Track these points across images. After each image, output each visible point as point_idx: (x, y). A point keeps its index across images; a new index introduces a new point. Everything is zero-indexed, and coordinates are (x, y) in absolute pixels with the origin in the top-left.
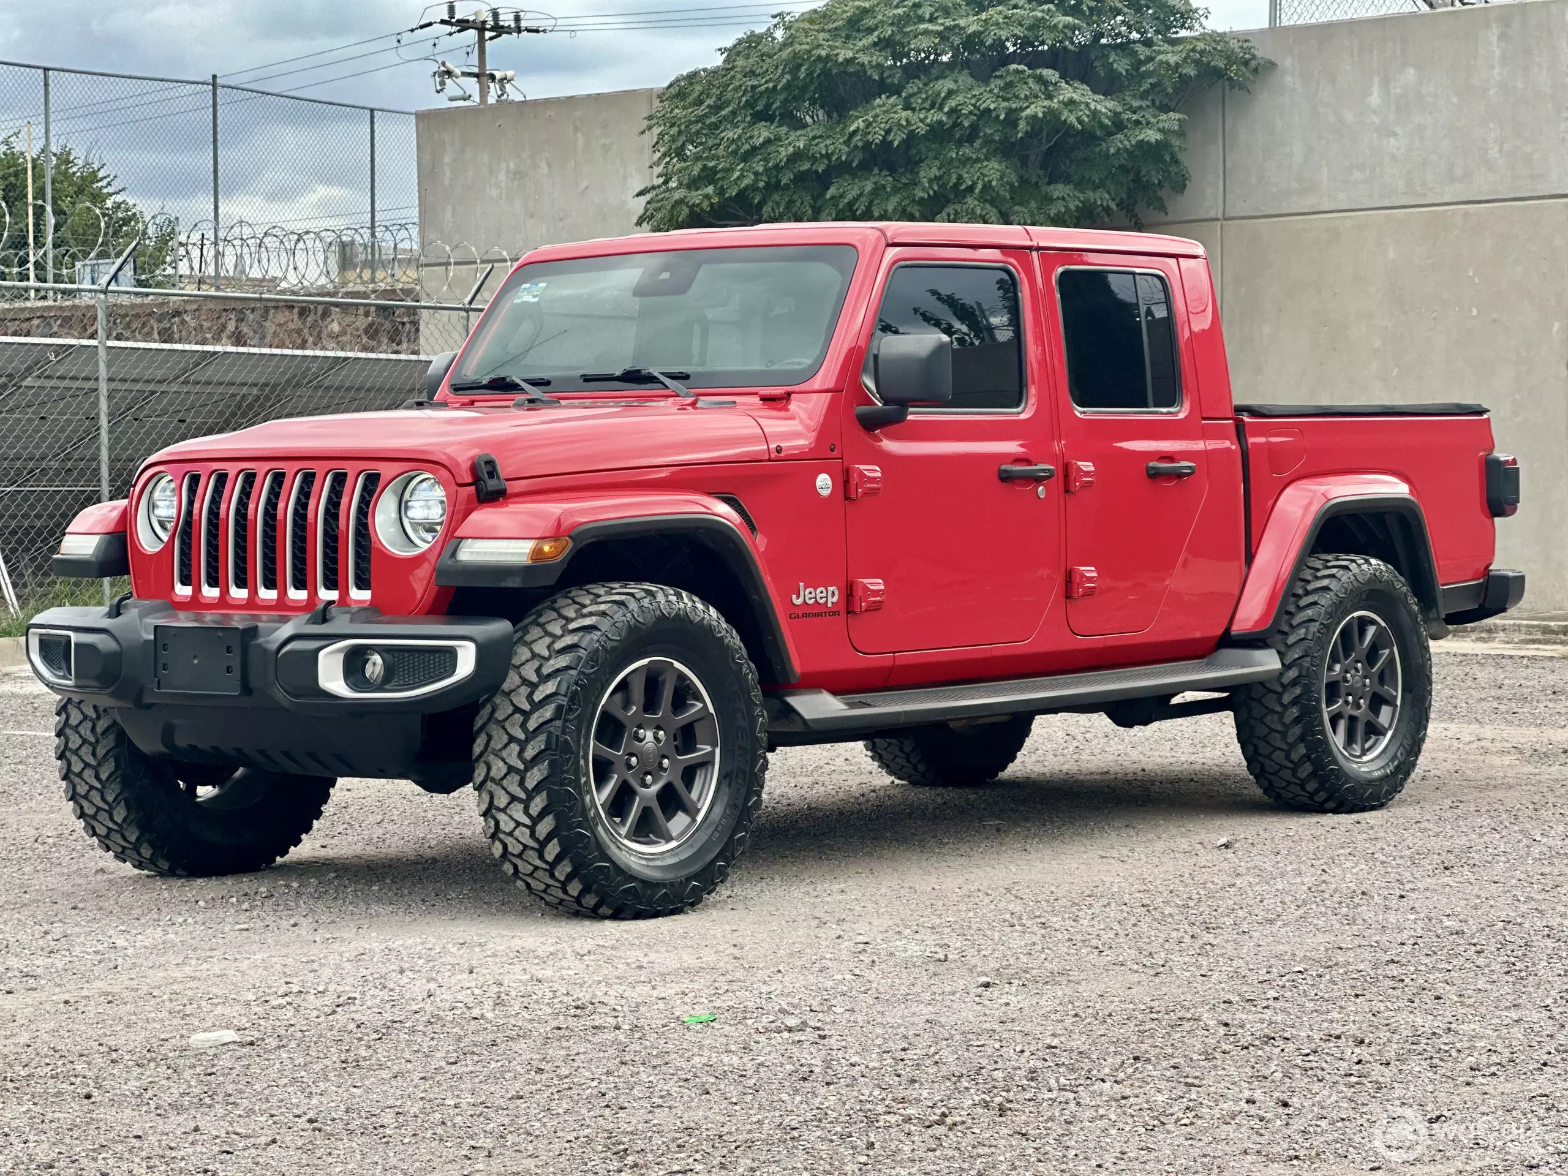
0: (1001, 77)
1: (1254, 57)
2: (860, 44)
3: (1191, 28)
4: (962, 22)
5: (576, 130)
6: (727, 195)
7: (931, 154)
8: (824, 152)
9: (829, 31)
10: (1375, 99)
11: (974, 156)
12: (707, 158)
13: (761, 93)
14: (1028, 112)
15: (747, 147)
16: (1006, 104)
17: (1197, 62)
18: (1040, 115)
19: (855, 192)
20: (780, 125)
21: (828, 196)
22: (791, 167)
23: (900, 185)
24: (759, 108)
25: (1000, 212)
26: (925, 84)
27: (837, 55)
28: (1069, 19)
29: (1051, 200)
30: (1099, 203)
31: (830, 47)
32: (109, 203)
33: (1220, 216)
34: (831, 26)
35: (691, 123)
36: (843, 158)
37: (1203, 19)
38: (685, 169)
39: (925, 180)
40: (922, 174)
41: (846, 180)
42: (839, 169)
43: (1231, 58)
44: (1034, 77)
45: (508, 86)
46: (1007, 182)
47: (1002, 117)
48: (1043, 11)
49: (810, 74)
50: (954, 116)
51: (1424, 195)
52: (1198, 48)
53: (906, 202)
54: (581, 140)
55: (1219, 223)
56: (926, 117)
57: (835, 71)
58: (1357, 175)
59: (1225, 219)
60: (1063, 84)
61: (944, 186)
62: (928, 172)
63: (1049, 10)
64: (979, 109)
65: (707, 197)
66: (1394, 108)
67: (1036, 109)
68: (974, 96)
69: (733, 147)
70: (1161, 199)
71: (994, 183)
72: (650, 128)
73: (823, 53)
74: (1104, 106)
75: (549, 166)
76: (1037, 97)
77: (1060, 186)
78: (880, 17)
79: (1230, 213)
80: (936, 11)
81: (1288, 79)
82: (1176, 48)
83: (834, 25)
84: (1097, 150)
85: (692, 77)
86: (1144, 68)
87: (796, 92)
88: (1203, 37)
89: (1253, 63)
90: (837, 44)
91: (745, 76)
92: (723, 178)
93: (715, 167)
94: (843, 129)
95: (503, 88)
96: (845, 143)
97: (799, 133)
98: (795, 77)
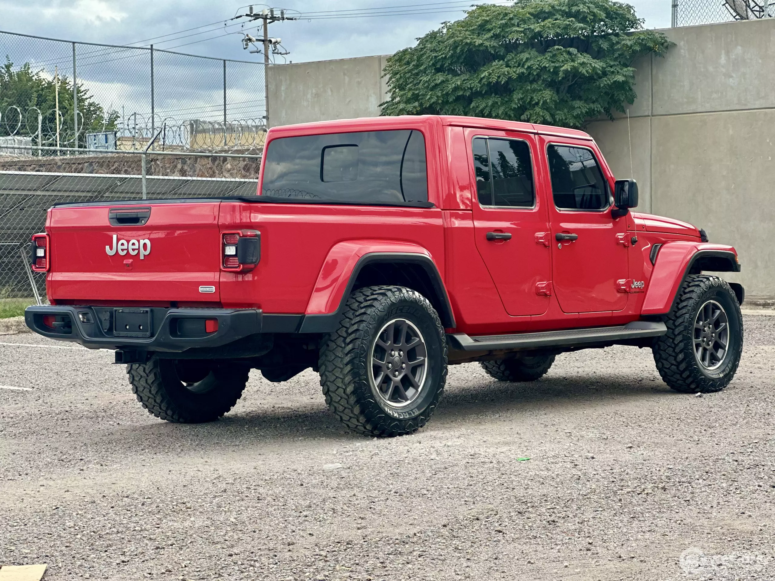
0: (550, 52)
1: (666, 41)
2: (485, 37)
3: (636, 28)
4: (532, 27)
5: (345, 74)
6: (424, 106)
7: (518, 88)
8: (469, 86)
9: (470, 31)
10: (723, 60)
11: (539, 88)
12: (414, 89)
13: (439, 59)
14: (563, 68)
15: (433, 84)
16: (553, 64)
17: (640, 44)
18: (569, 69)
19: (484, 105)
20: (448, 74)
21: (471, 107)
22: (454, 93)
23: (504, 102)
24: (438, 66)
25: (550, 114)
26: (515, 55)
27: (475, 42)
28: (582, 25)
29: (574, 108)
30: (596, 109)
31: (471, 38)
32: (86, 103)
33: (650, 114)
34: (471, 28)
35: (406, 73)
36: (478, 90)
37: (642, 24)
38: (405, 94)
39: (516, 99)
40: (515, 96)
41: (479, 99)
42: (476, 94)
43: (655, 42)
44: (566, 51)
45: (278, 46)
46: (554, 101)
47: (552, 70)
48: (569, 21)
49: (462, 51)
50: (529, 70)
51: (746, 105)
52: (641, 38)
53: (507, 109)
54: (347, 79)
55: (649, 118)
56: (516, 70)
57: (474, 49)
58: (715, 96)
59: (653, 116)
60: (579, 55)
61: (524, 102)
62: (517, 96)
63: (572, 21)
64: (541, 67)
65: (415, 107)
66: (732, 65)
67: (567, 67)
68: (538, 61)
69: (426, 84)
70: (623, 107)
71: (548, 101)
72: (385, 75)
73: (468, 41)
74: (598, 65)
75: (332, 91)
76: (567, 61)
77: (578, 102)
78: (494, 24)
79: (655, 113)
80: (520, 21)
81: (682, 51)
82: (630, 38)
83: (473, 28)
84: (595, 85)
85: (405, 51)
86: (616, 47)
87: (455, 58)
88: (643, 33)
89: (665, 44)
90: (475, 37)
91: (431, 51)
92: (422, 99)
93: (418, 94)
94: (477, 76)
95: (275, 47)
96: (479, 82)
97: (457, 78)
98: (455, 52)
